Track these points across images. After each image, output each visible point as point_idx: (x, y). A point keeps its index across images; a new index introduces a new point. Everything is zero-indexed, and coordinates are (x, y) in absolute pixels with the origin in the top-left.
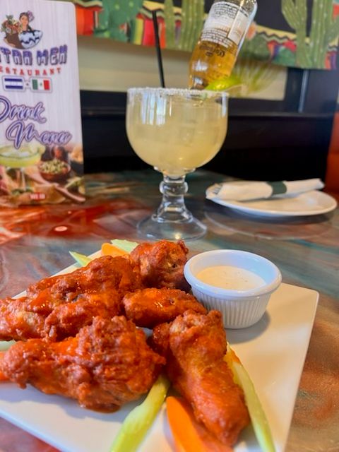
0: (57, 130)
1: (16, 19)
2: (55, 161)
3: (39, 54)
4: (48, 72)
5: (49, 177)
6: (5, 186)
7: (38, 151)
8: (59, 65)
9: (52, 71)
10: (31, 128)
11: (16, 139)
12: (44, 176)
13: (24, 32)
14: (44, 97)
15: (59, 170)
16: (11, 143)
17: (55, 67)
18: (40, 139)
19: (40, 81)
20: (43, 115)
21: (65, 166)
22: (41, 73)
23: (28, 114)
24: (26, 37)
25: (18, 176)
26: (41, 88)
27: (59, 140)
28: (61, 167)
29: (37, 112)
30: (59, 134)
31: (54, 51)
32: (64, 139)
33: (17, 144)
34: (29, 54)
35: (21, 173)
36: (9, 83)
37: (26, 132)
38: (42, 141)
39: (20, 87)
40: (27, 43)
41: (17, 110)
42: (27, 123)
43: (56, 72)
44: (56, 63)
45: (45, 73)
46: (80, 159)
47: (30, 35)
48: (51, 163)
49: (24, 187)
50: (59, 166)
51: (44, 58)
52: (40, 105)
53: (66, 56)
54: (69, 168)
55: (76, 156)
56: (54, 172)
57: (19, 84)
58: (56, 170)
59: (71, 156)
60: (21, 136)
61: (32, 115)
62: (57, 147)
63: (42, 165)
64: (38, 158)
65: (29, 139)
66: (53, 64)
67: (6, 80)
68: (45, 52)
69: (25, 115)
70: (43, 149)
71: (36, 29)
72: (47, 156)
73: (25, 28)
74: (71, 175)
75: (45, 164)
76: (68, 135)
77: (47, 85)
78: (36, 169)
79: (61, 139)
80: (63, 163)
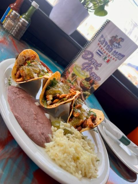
0: (98, 75)
1: (118, 38)
2: (88, 83)
3: (115, 52)
4: (112, 58)
5: (82, 85)
6: (68, 76)
7: (87, 76)
8: (117, 59)
9: (114, 59)
10: (92, 68)
11: (84, 67)
12: (81, 83)
13: (117, 43)
14: (104, 64)
15: (87, 86)
16: (82, 67)
17: (116, 59)
18: (91, 73)
19: (108, 59)
20: (98, 68)
21: (89, 87)
22: (110, 57)
23: (95, 64)
24: (116, 44)
25: (74, 77)
26: (106, 60)
27: (95, 78)
28: (88, 86)
29: (98, 65)
30: (97, 77)
31: (120, 54)
32: (97, 79)
33: (83, 69)
34: (112, 49)
35: (76, 77)
36: (98, 52)
37: (89, 68)
38: (90, 74)
39: (100, 56)
40: (115, 46)
41: (93, 60)
42: (92, 66)
43: (115, 60)
44: (117, 58)
45: (111, 58)
46: (96, 89)
47: (117, 45)
48: (87, 82)
49: (72, 82)
50: (88, 85)
51: (115, 54)
52: (101, 65)
53: (122, 58)
54: (90, 88)
55: (95, 87)
56: (85, 85)
57: (101, 54)
58: (86, 85)
59: (94, 86)
60: (87, 68)
61: (95, 65)
62: (93, 79)
63: (84, 80)
64: (84, 78)
65: (88, 70)
66: (116, 57)
67: (99, 51)
68: (117, 53)
69: (93, 63)
70: (89, 76)
71: (121, 45)
72: (88, 79)
73: (118, 42)
74: (88, 90)
75: (85, 81)
76: (100, 79)
77: (108, 61)
78: (81, 80)
79: (96, 79)
80: (90, 85)
